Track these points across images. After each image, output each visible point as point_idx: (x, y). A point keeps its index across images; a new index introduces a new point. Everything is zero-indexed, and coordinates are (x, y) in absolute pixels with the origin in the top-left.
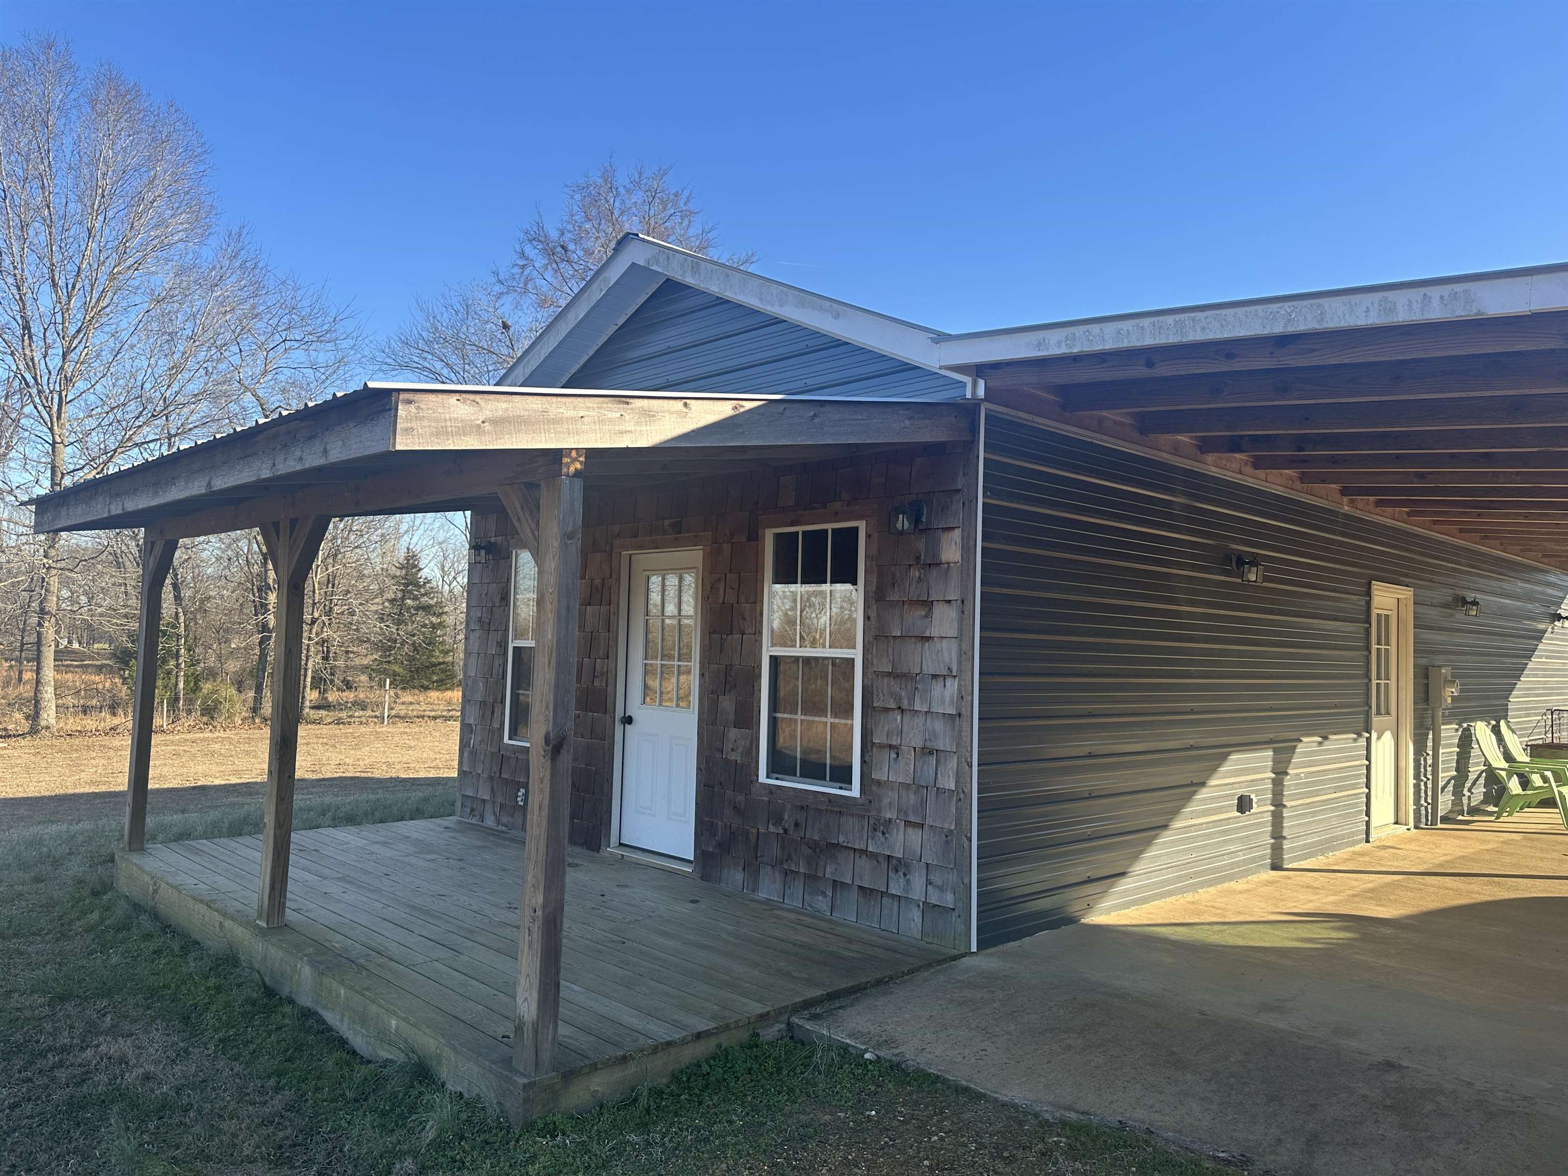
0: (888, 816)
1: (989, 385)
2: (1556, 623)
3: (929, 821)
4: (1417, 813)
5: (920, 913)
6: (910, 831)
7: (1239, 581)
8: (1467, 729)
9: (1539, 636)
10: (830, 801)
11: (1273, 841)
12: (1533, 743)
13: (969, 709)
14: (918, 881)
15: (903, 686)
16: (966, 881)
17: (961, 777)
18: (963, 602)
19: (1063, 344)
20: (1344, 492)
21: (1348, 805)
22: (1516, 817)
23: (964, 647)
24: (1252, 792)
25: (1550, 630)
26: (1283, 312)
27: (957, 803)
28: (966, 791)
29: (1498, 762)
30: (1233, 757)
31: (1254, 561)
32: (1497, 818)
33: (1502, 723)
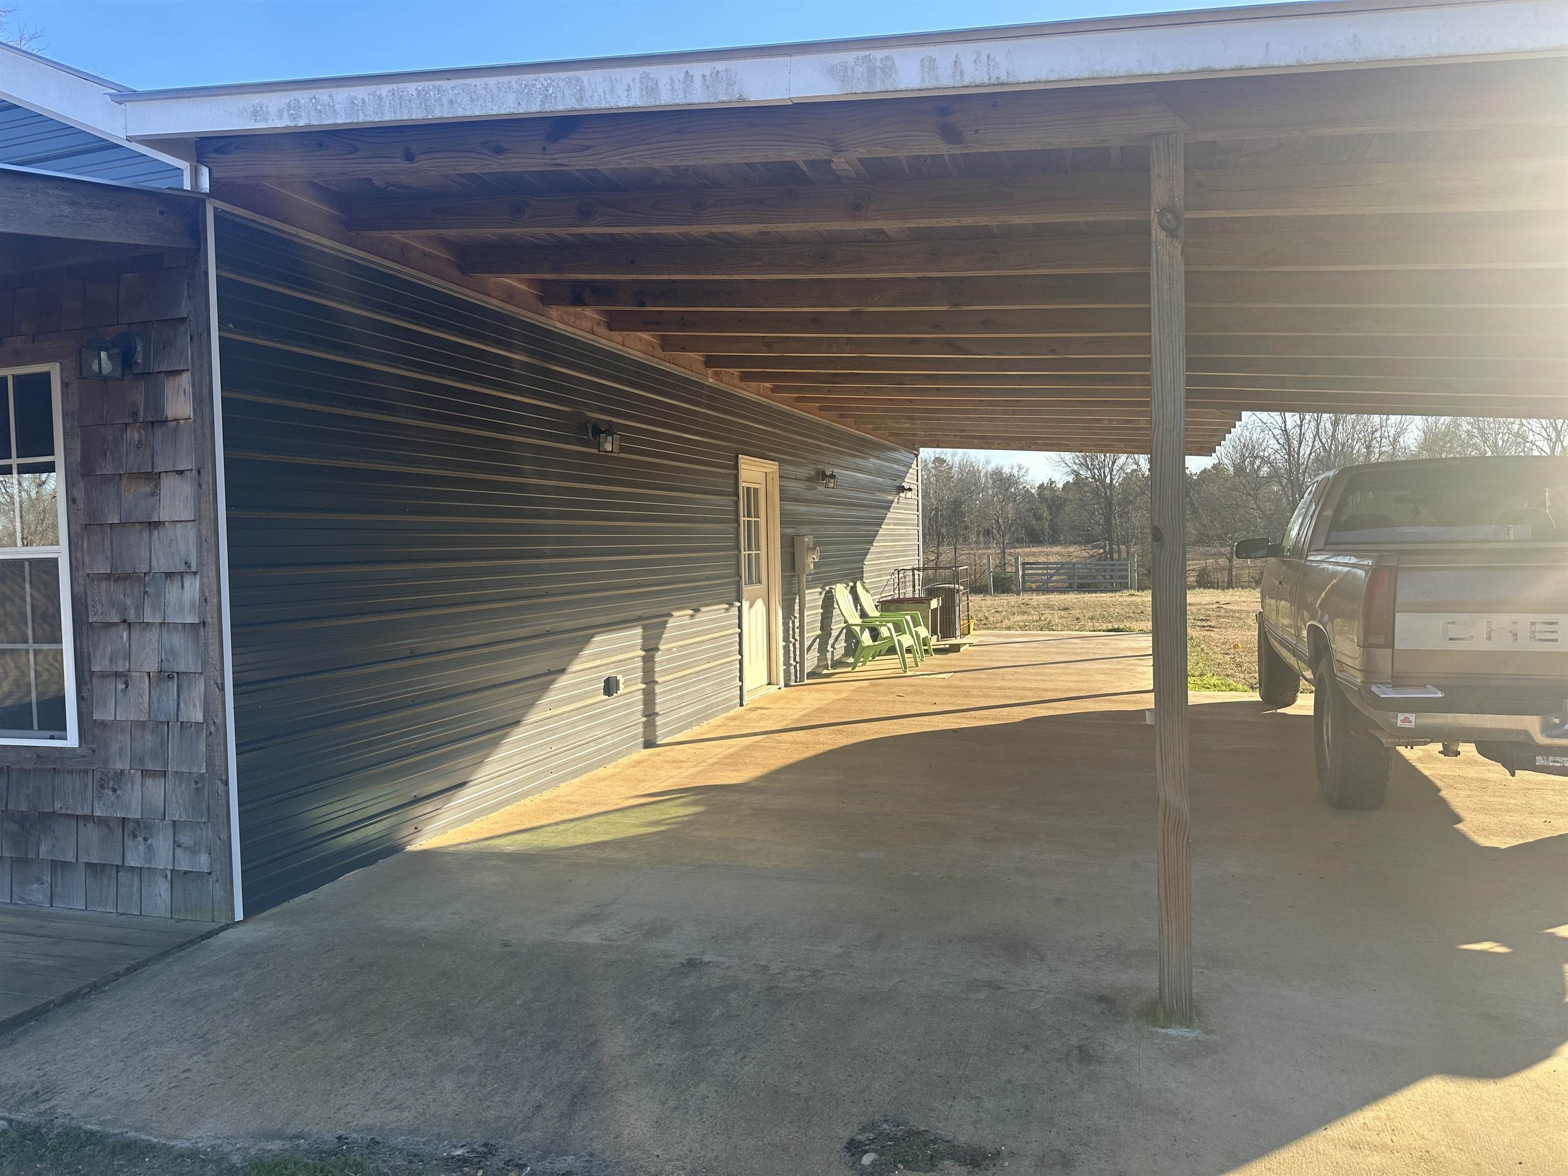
0: (119, 766)
1: (215, 175)
2: (901, 494)
3: (172, 767)
4: (787, 672)
5: (168, 885)
6: (149, 782)
7: (596, 451)
8: (830, 592)
9: (887, 506)
10: (39, 757)
11: (644, 719)
12: (884, 599)
13: (215, 615)
14: (163, 845)
15: (128, 591)
16: (224, 835)
17: (212, 707)
18: (199, 472)
19: (286, 115)
20: (709, 362)
21: (723, 673)
22: (869, 665)
23: (204, 532)
24: (619, 673)
25: (896, 500)
26: (539, 86)
27: (207, 737)
28: (218, 721)
29: (854, 619)
30: (598, 638)
31: (610, 430)
32: (854, 668)
33: (858, 584)
